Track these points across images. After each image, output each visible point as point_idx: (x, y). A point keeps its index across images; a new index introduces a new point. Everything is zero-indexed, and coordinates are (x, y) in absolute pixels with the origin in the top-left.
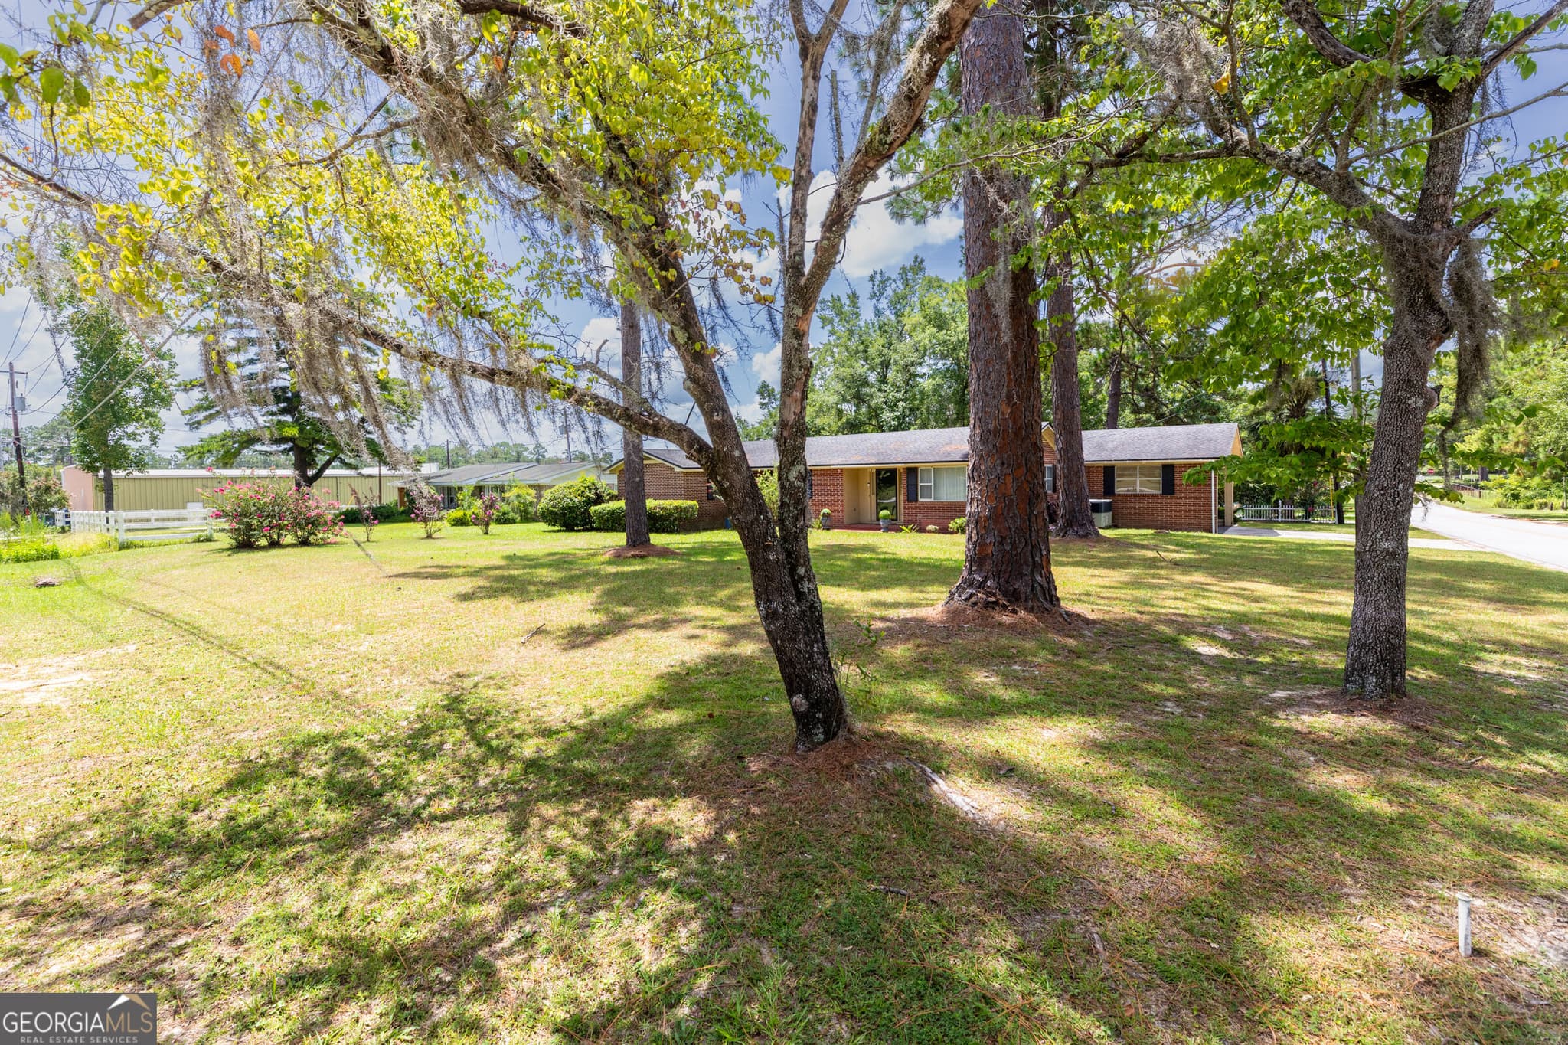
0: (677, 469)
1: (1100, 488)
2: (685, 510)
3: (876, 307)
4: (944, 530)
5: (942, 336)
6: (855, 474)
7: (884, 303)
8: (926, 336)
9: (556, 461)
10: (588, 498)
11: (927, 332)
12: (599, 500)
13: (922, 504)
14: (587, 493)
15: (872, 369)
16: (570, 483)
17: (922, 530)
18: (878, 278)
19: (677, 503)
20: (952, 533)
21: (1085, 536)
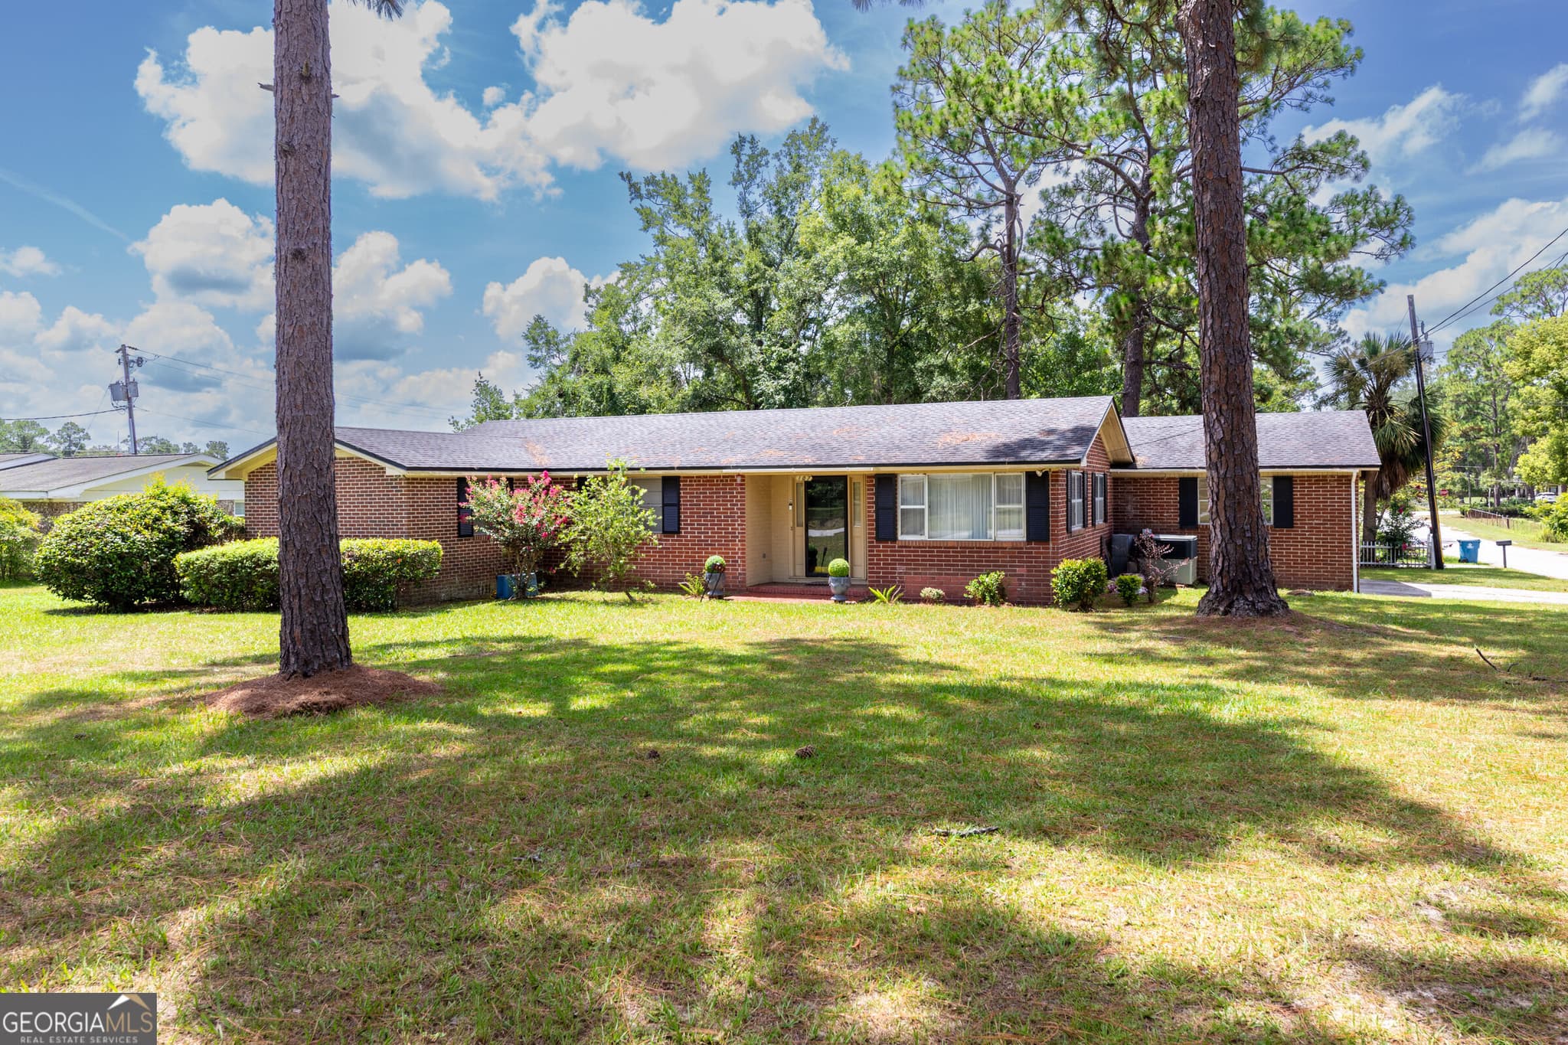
0: (391, 471)
1: (1172, 515)
2: (414, 561)
3: (743, 200)
4: (955, 598)
5: (864, 251)
6: (766, 485)
7: (755, 195)
8: (836, 249)
9: (110, 454)
10: (171, 533)
11: (841, 243)
12: (198, 536)
13: (906, 546)
14: (168, 522)
15: (738, 305)
16: (123, 499)
17: (911, 597)
18: (747, 150)
19: (394, 545)
20: (970, 603)
21: (1267, 613)
